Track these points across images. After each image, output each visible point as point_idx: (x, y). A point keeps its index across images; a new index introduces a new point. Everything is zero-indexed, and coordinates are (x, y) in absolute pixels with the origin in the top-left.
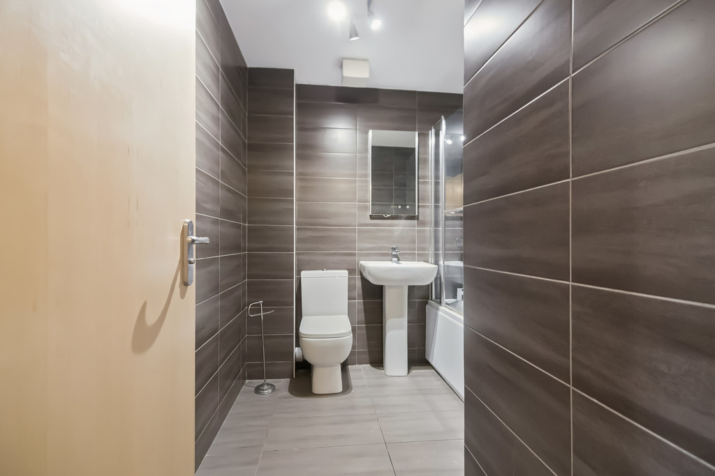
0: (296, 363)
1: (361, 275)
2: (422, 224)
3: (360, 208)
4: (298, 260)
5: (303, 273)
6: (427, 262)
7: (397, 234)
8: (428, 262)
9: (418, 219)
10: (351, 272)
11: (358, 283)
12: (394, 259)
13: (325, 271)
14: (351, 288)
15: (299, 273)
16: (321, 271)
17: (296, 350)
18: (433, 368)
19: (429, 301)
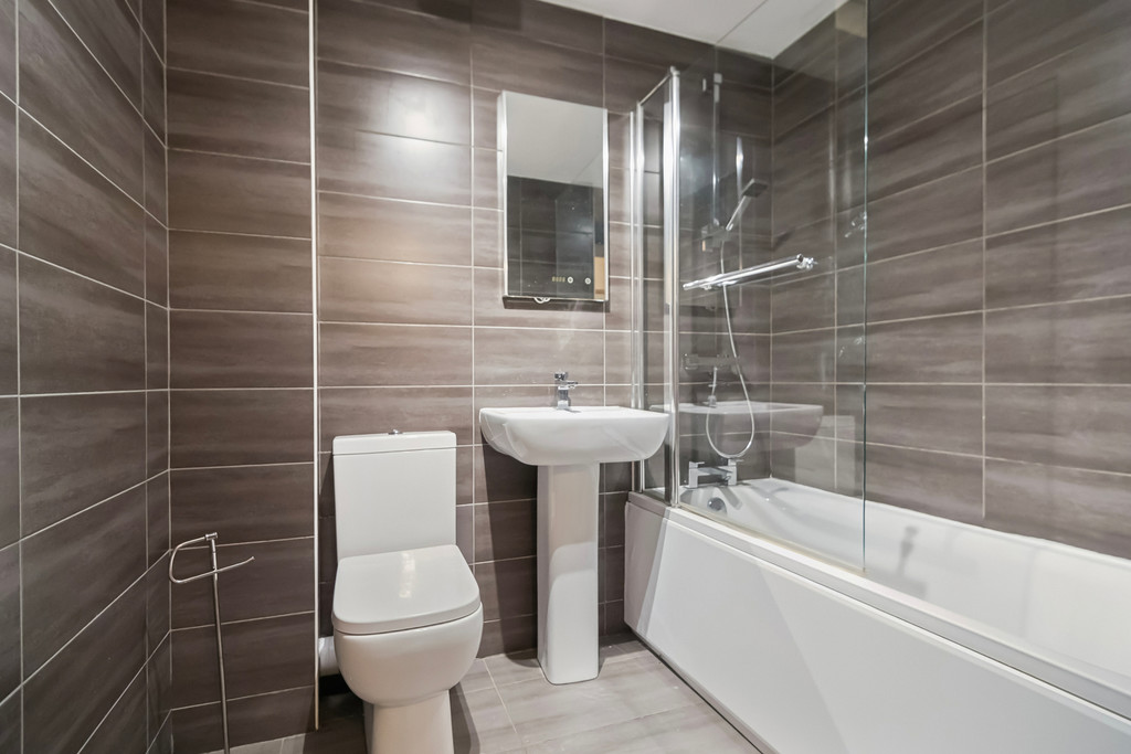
0: (321, 679)
1: (484, 441)
2: (617, 321)
3: (479, 279)
4: (323, 409)
5: (338, 441)
6: (627, 405)
7: (563, 343)
8: (630, 407)
9: (607, 311)
10: (462, 434)
11: (478, 462)
12: (561, 402)
13: (397, 436)
14: (462, 474)
15: (327, 442)
16: (386, 437)
17: (322, 645)
18: (645, 645)
19: (632, 493)
